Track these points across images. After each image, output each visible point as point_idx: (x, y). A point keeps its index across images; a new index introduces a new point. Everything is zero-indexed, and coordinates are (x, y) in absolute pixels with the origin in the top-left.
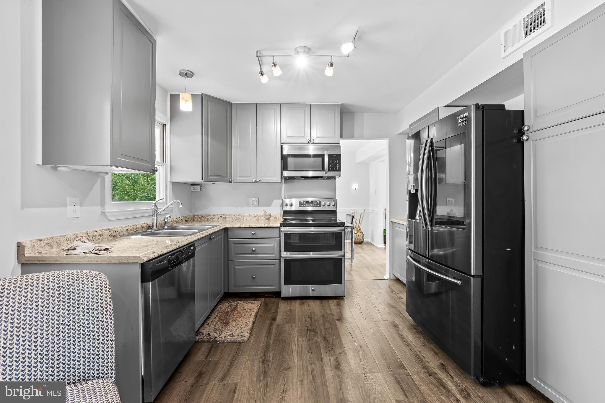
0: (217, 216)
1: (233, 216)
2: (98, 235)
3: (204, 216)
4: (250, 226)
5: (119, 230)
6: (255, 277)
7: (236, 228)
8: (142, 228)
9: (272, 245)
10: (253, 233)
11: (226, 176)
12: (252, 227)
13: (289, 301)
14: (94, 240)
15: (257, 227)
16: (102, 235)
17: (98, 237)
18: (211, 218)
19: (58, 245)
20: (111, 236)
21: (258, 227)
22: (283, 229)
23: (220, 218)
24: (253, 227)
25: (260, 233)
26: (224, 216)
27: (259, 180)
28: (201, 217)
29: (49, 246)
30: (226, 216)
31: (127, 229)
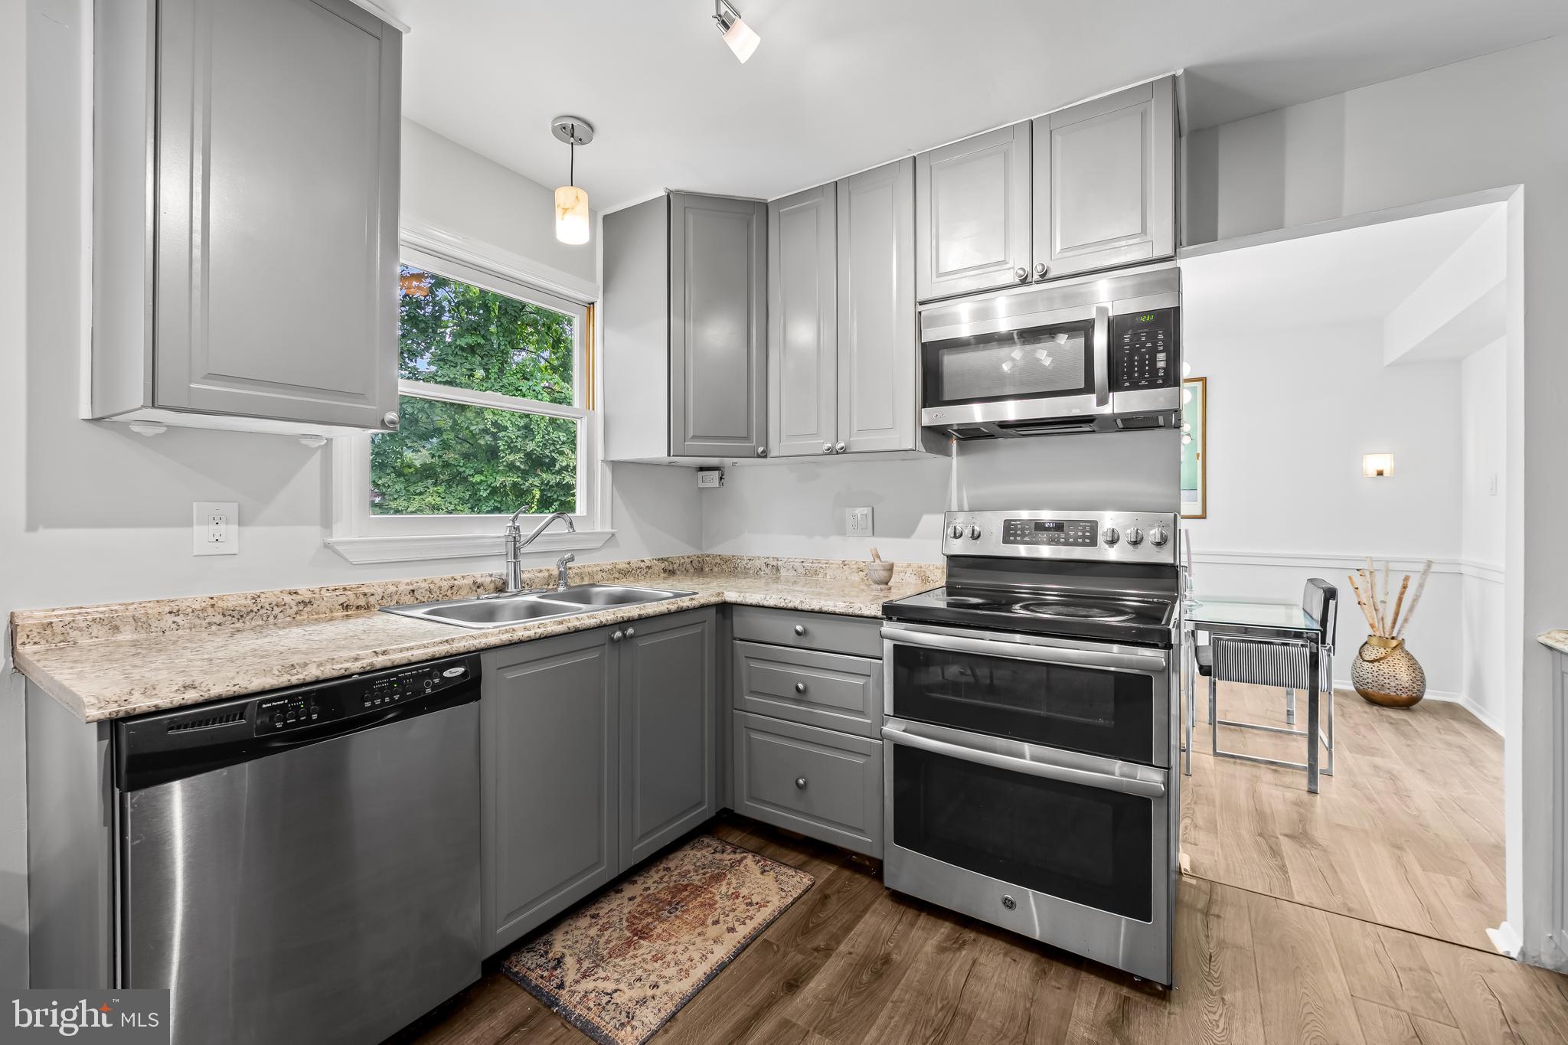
0: (758, 563)
1: (797, 565)
2: (293, 604)
3: (726, 560)
4: (790, 605)
5: (380, 591)
6: (805, 782)
7: (751, 606)
8: (474, 588)
9: (860, 681)
10: (799, 628)
11: (747, 438)
12: (795, 610)
13: (911, 914)
14: (281, 616)
15: (810, 608)
16: (310, 602)
17: (295, 609)
18: (743, 567)
19: (140, 624)
20: (347, 606)
21: (812, 611)
22: (889, 628)
23: (764, 567)
24: (799, 607)
25: (824, 635)
26: (775, 563)
27: (843, 444)
28: (718, 561)
29: (107, 628)
30: (780, 563)
31: (411, 588)
